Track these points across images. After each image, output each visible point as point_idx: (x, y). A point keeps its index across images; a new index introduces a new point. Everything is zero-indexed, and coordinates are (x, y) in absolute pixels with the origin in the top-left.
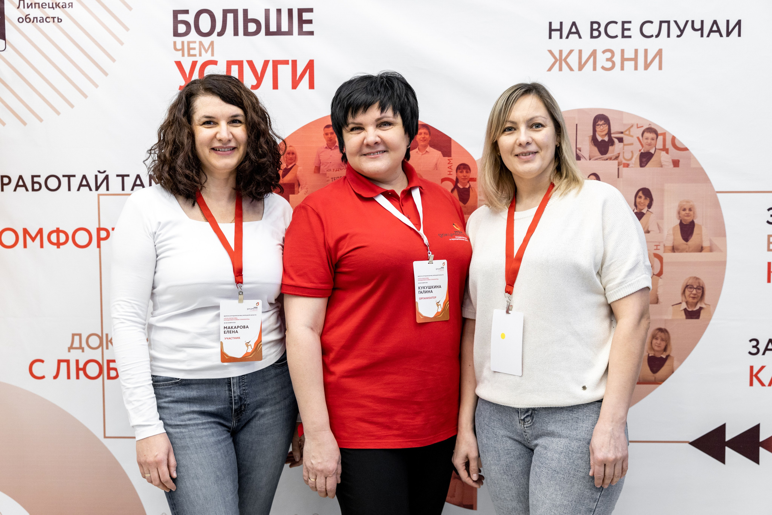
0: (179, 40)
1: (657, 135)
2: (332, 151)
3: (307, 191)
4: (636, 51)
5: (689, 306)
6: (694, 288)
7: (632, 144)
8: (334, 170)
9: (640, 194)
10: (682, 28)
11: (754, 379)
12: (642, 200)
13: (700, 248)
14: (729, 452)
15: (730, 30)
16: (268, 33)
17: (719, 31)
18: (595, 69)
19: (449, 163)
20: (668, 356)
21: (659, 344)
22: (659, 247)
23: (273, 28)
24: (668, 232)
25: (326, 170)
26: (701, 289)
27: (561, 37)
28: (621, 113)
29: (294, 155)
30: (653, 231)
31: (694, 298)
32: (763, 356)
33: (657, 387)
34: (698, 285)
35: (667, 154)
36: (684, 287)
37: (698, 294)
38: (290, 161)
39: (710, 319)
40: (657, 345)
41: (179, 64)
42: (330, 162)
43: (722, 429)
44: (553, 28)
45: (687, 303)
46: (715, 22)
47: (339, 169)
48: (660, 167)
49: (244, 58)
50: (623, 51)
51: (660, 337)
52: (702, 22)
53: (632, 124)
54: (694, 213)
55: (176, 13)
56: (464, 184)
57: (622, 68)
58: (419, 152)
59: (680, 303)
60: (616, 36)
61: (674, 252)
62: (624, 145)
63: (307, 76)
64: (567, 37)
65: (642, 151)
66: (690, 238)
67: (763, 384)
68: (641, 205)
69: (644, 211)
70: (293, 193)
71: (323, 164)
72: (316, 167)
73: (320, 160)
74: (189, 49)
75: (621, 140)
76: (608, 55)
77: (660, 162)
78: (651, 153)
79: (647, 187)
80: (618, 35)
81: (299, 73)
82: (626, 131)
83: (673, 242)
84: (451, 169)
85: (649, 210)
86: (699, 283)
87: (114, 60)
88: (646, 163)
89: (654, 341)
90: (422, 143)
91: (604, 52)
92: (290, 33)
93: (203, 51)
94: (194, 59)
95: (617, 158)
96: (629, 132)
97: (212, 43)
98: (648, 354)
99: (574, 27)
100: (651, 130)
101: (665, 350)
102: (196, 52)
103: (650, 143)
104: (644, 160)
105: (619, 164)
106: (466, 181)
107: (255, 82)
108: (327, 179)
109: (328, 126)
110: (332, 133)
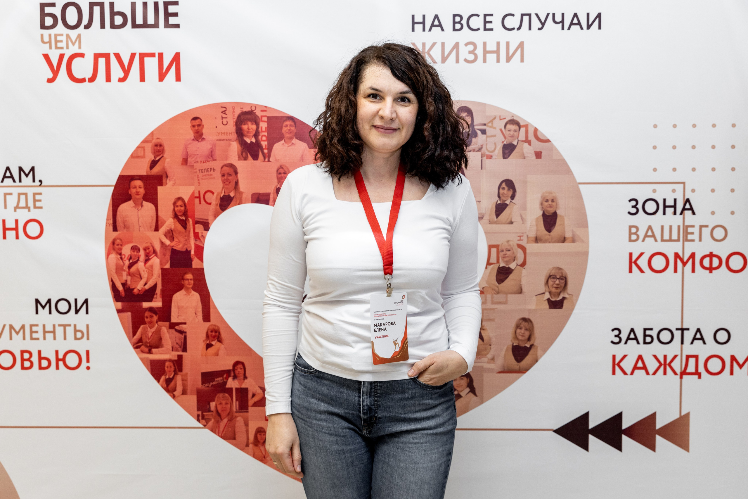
0: (46, 32)
1: (520, 127)
2: (199, 143)
3: (175, 182)
4: (498, 44)
5: (552, 296)
6: (557, 278)
7: (495, 136)
8: (201, 162)
9: (504, 185)
10: (543, 21)
11: (617, 368)
12: (506, 191)
13: (563, 239)
14: (592, 439)
15: (590, 23)
16: (135, 26)
17: (579, 24)
18: (457, 61)
20: (532, 346)
21: (524, 334)
22: (522, 238)
23: (139, 21)
24: (531, 223)
25: (193, 162)
26: (564, 279)
27: (424, 30)
28: (484, 105)
29: (162, 148)
30: (516, 222)
31: (557, 288)
32: (625, 345)
33: (521, 376)
34: (561, 275)
35: (529, 146)
36: (547, 277)
37: (561, 284)
38: (157, 153)
39: (573, 309)
40: (521, 334)
41: (46, 57)
42: (197, 154)
43: (585, 417)
44: (416, 21)
45: (550, 293)
46: (575, 15)
47: (206, 161)
48: (522, 158)
49: (111, 51)
50: (485, 44)
51: (524, 326)
52: (563, 15)
53: (494, 116)
54: (556, 204)
55: (43, 6)
57: (485, 61)
58: (285, 144)
59: (544, 293)
60: (478, 29)
61: (537, 243)
62: (487, 137)
63: (173, 69)
64: (430, 30)
65: (505, 143)
66: (553, 229)
67: (625, 373)
68: (505, 196)
69: (508, 202)
70: (161, 185)
71: (190, 156)
72: (183, 158)
73: (187, 152)
74: (56, 42)
75: (484, 132)
76: (471, 47)
77: (523, 153)
78: (513, 145)
79: (510, 178)
80: (480, 28)
81: (165, 65)
82: (489, 123)
83: (536, 233)
85: (513, 201)
86: (562, 273)
88: (508, 154)
89: (518, 331)
90: (288, 135)
91: (466, 45)
92: (156, 25)
93: (70, 44)
94: (62, 52)
95: (480, 150)
96: (492, 124)
97: (79, 36)
98: (512, 343)
99: (436, 20)
100: (513, 122)
101: (529, 339)
102: (64, 44)
103: (513, 135)
104: (507, 151)
105: (482, 156)
107: (122, 75)
108: (195, 171)
109: (195, 119)
110: (199, 125)
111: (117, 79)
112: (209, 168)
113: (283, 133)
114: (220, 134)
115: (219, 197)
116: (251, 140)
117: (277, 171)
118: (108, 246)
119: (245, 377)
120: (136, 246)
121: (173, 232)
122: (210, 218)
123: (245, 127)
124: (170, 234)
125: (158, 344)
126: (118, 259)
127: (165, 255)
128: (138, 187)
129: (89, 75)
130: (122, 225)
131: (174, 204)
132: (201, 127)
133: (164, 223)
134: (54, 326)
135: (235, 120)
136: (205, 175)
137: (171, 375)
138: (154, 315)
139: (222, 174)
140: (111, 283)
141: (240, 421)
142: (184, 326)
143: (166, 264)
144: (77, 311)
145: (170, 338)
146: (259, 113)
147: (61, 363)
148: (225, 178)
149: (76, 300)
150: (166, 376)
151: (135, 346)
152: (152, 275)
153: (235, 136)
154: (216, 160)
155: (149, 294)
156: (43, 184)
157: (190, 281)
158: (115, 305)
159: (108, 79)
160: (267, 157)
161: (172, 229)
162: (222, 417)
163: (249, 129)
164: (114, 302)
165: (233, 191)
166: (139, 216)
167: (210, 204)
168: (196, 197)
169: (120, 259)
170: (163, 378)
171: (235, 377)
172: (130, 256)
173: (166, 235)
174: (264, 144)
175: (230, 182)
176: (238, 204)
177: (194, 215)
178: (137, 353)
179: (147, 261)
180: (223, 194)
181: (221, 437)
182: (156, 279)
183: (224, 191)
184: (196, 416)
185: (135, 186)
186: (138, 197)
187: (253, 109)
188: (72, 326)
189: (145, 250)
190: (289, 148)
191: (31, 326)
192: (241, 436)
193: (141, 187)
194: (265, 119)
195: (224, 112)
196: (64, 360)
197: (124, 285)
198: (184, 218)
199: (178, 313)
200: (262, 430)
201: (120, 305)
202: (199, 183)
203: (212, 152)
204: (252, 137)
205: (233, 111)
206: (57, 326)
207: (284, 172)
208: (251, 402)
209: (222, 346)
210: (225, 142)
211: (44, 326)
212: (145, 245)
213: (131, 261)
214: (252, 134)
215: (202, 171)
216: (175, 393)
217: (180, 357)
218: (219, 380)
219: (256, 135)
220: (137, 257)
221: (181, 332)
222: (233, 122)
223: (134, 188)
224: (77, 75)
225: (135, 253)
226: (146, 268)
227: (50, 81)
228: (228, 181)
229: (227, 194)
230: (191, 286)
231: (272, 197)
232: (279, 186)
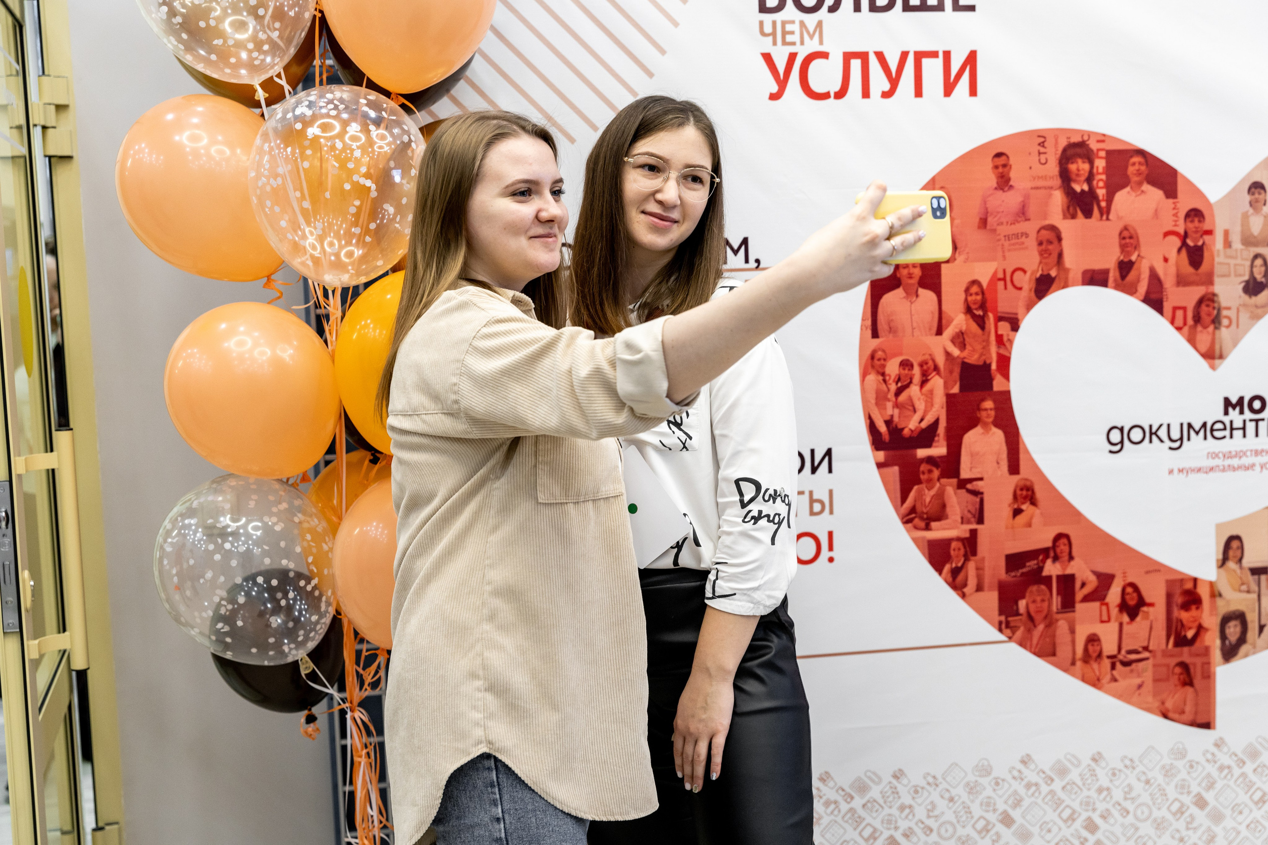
0: (768, 18)
2: (1005, 194)
3: (968, 257)
8: (1007, 223)
16: (907, 7)
19: (1174, 209)
25: (995, 224)
41: (768, 58)
42: (1002, 210)
47: (1015, 222)
49: (870, 48)
56: (1195, 240)
58: (1131, 192)
63: (966, 76)
70: (947, 261)
71: (992, 214)
72: (981, 219)
73: (987, 209)
74: (785, 33)
81: (954, 70)
84: (1177, 217)
87: (663, 52)
90: (1136, 179)
92: (940, 7)
93: (806, 37)
94: (792, 49)
97: (820, 24)
102: (796, 38)
106: (1198, 235)
107: (887, 87)
108: (998, 237)
109: (999, 155)
110: (1004, 166)
111: (880, 94)
112: (1020, 232)
113: (1128, 176)
114: (1036, 180)
115: (1034, 278)
116: (1081, 186)
117: (1120, 234)
118: (864, 361)
119: (1071, 558)
120: (908, 360)
121: (965, 336)
122: (1021, 311)
123: (1073, 167)
124: (960, 339)
125: (939, 514)
126: (880, 382)
127: (951, 372)
128: (911, 266)
129: (836, 87)
130: (886, 327)
131: (967, 290)
132: (1008, 167)
133: (950, 321)
135: (1058, 156)
136: (1014, 244)
137: (959, 561)
138: (934, 469)
139: (1039, 242)
140: (868, 421)
141: (1062, 626)
142: (980, 483)
143: (953, 387)
144: (814, 470)
145: (959, 503)
146: (1094, 146)
148: (1043, 247)
149: (813, 451)
150: (952, 563)
151: (905, 520)
152: (932, 405)
153: (1058, 182)
154: (1029, 220)
155: (927, 436)
156: (761, 266)
157: (989, 412)
158: (875, 457)
159: (866, 94)
160: (1105, 212)
161: (963, 331)
162: (1037, 622)
163: (1078, 170)
164: (872, 451)
165: (1055, 268)
166: (913, 312)
167: (1020, 289)
168: (1000, 279)
169: (882, 382)
170: (947, 568)
171: (1056, 559)
172: (897, 377)
173: (953, 341)
174: (1101, 193)
175: (1050, 254)
176: (1061, 287)
177: (996, 307)
178: (908, 531)
179: (923, 383)
180: (1040, 272)
181: (1035, 654)
182: (937, 411)
183: (1042, 268)
184: (997, 624)
185: (906, 264)
186: (911, 281)
187: (1086, 138)
188: (807, 494)
189: (921, 365)
190: (1136, 198)
192: (1064, 651)
193: (916, 265)
195: (1042, 144)
197: (888, 423)
198: (980, 313)
199: (971, 463)
200: (1096, 638)
201: (881, 455)
202: (1004, 257)
203: (1024, 206)
204: (1084, 183)
205: (1055, 142)
207: (1129, 235)
208: (1079, 595)
209: (1037, 512)
210: (1043, 191)
212: (920, 358)
213: (899, 385)
214: (1083, 178)
215: (1009, 238)
216: (965, 590)
217: (974, 533)
218: (1032, 564)
219: (1090, 179)
220: (909, 377)
221: (976, 493)
223: (904, 268)
224: (817, 85)
225: (906, 371)
226: (922, 394)
227: (774, 97)
228: (1048, 252)
229: (1045, 273)
230: (991, 420)
231: (1111, 275)
232: (1122, 258)
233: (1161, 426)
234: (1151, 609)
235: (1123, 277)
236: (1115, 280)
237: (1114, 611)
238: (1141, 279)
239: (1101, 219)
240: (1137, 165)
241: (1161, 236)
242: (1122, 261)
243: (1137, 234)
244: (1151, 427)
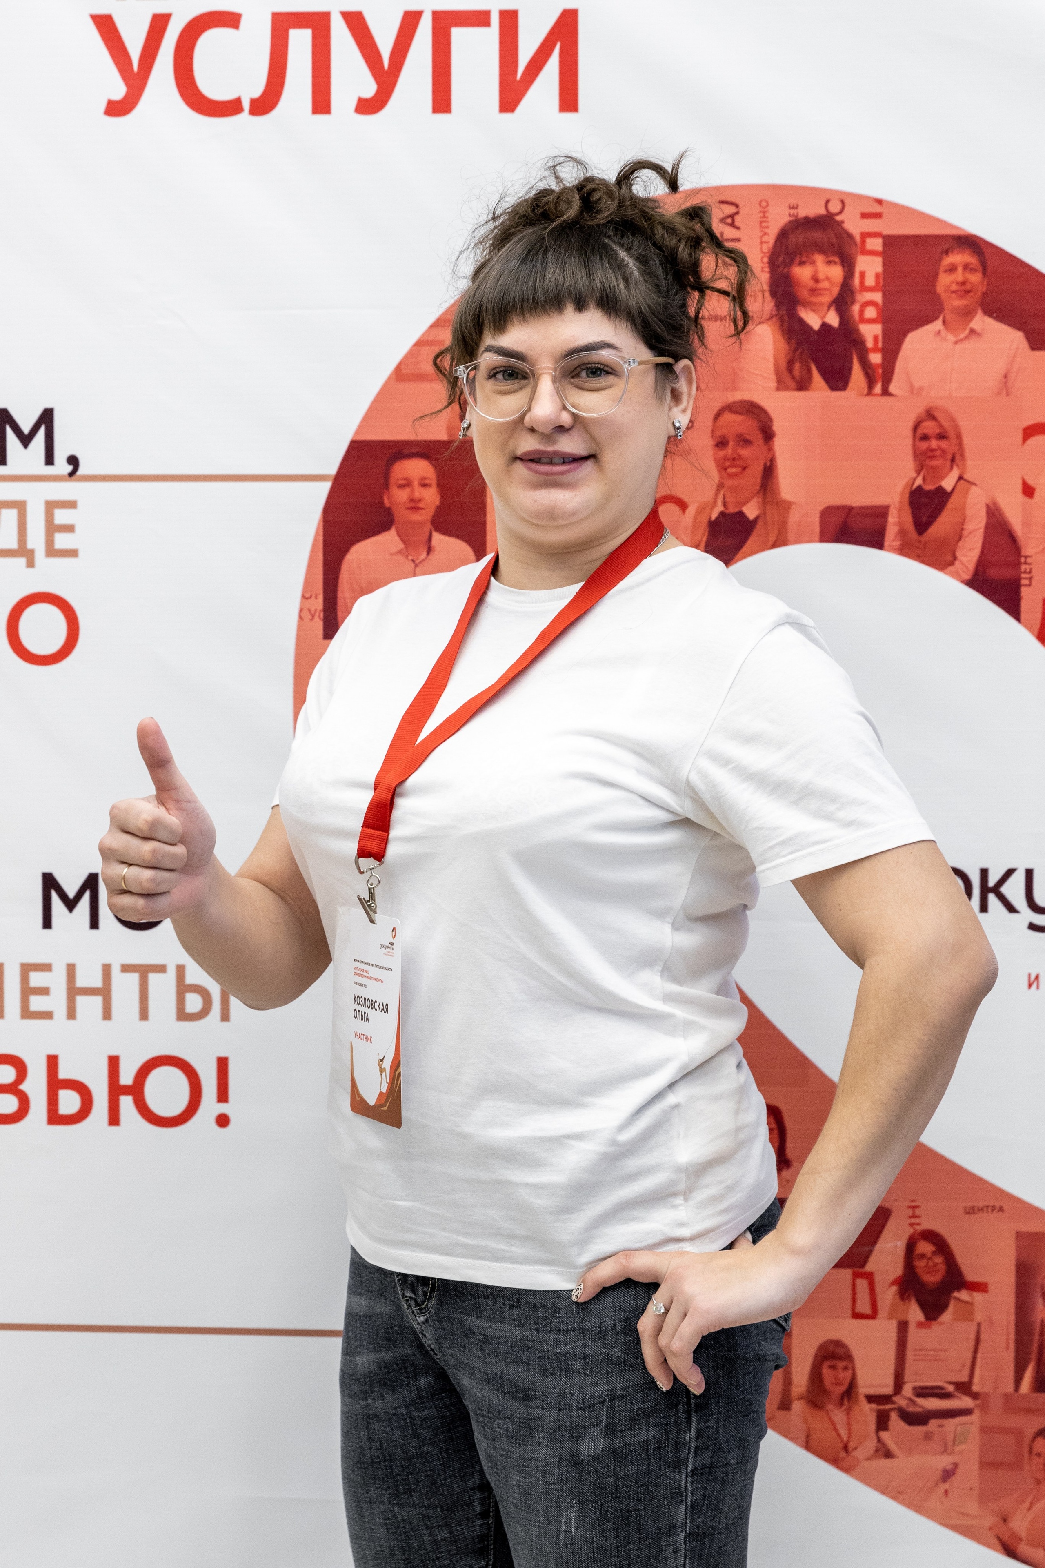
41: (106, 25)
58: (944, 333)
63: (553, 65)
81: (525, 55)
90: (958, 303)
107: (369, 88)
111: (353, 104)
113: (938, 296)
115: (704, 520)
116: (823, 317)
117: (915, 428)
123: (802, 273)
128: (416, 484)
129: (255, 87)
134: (107, 970)
135: (767, 247)
139: (718, 440)
146: (854, 225)
147: (126, 1102)
148: (729, 451)
156: (81, 471)
159: (322, 102)
160: (881, 378)
163: (816, 280)
165: (755, 500)
174: (870, 332)
175: (744, 468)
176: (770, 543)
180: (719, 508)
183: (724, 498)
185: (405, 479)
186: (416, 517)
187: (834, 207)
188: (172, 973)
190: (959, 346)
191: (26, 969)
193: (427, 482)
194: (875, 244)
195: (729, 220)
196: (137, 1090)
200: (840, 1351)
204: (829, 309)
205: (761, 215)
206: (116, 971)
207: (938, 431)
211: (71, 969)
214: (827, 299)
219: (843, 301)
222: (761, 255)
223: (401, 486)
227: (117, 109)
228: (740, 463)
229: (732, 510)
231: (892, 519)
232: (919, 481)
233: (1010, 872)
234: (978, 1297)
235: (921, 526)
236: (902, 533)
237: (888, 1295)
238: (965, 533)
239: (870, 393)
240: (960, 269)
241: (1020, 436)
242: (919, 487)
243: (957, 428)
244: (984, 873)
